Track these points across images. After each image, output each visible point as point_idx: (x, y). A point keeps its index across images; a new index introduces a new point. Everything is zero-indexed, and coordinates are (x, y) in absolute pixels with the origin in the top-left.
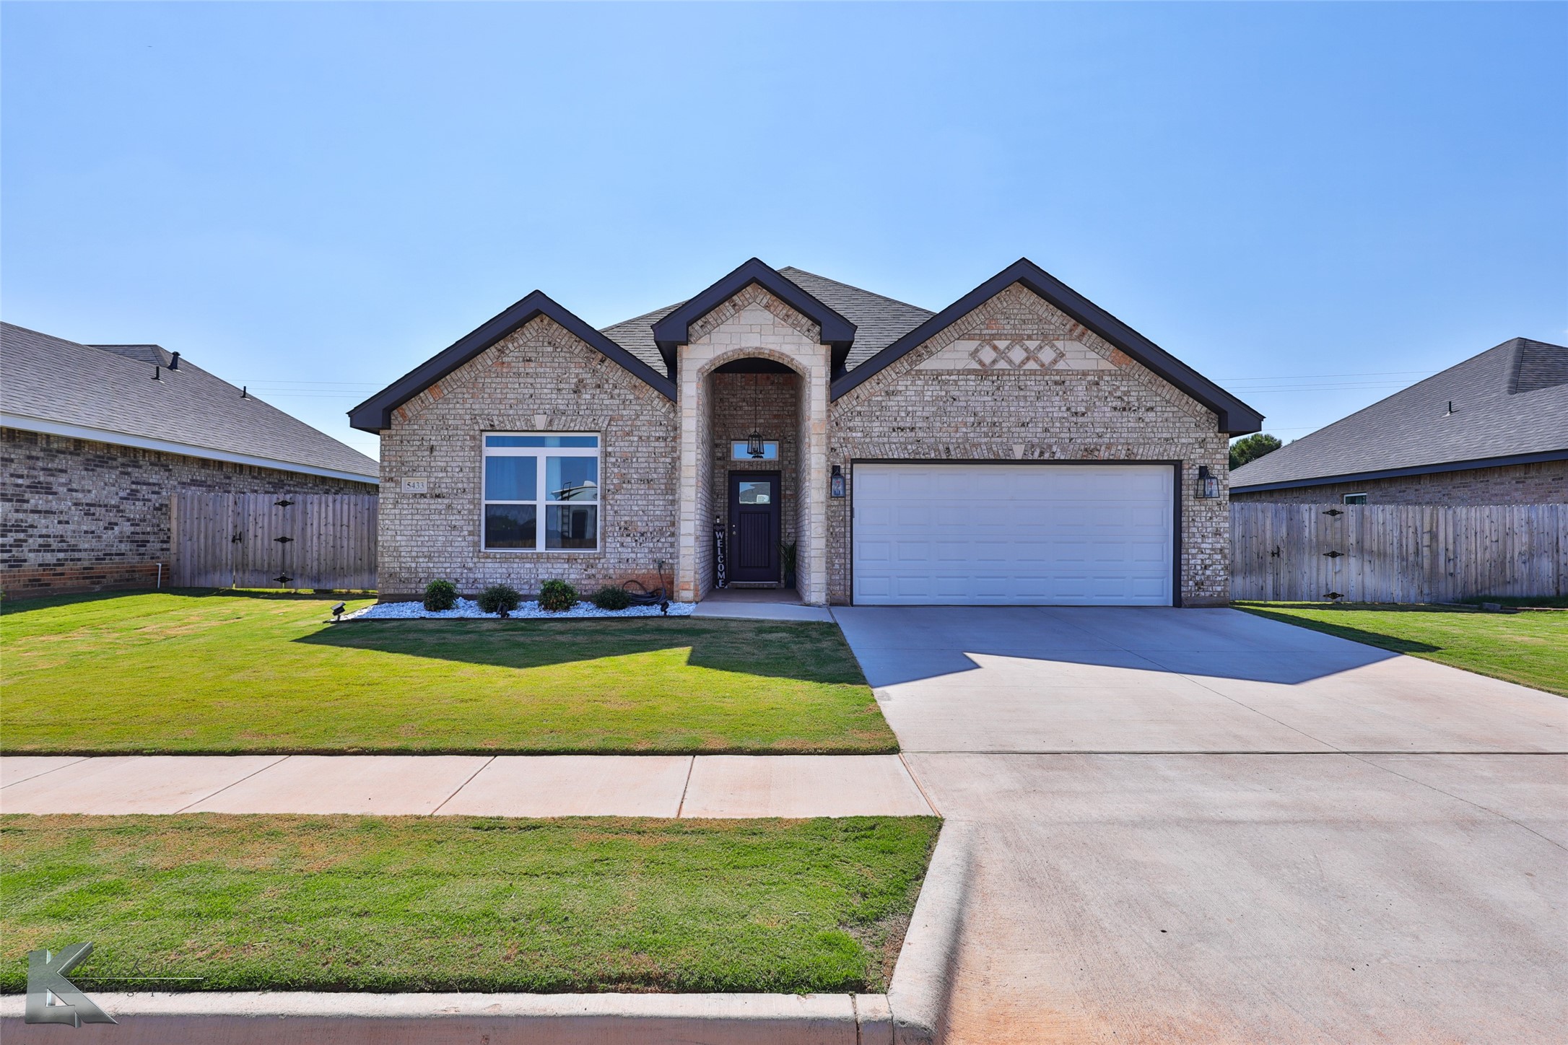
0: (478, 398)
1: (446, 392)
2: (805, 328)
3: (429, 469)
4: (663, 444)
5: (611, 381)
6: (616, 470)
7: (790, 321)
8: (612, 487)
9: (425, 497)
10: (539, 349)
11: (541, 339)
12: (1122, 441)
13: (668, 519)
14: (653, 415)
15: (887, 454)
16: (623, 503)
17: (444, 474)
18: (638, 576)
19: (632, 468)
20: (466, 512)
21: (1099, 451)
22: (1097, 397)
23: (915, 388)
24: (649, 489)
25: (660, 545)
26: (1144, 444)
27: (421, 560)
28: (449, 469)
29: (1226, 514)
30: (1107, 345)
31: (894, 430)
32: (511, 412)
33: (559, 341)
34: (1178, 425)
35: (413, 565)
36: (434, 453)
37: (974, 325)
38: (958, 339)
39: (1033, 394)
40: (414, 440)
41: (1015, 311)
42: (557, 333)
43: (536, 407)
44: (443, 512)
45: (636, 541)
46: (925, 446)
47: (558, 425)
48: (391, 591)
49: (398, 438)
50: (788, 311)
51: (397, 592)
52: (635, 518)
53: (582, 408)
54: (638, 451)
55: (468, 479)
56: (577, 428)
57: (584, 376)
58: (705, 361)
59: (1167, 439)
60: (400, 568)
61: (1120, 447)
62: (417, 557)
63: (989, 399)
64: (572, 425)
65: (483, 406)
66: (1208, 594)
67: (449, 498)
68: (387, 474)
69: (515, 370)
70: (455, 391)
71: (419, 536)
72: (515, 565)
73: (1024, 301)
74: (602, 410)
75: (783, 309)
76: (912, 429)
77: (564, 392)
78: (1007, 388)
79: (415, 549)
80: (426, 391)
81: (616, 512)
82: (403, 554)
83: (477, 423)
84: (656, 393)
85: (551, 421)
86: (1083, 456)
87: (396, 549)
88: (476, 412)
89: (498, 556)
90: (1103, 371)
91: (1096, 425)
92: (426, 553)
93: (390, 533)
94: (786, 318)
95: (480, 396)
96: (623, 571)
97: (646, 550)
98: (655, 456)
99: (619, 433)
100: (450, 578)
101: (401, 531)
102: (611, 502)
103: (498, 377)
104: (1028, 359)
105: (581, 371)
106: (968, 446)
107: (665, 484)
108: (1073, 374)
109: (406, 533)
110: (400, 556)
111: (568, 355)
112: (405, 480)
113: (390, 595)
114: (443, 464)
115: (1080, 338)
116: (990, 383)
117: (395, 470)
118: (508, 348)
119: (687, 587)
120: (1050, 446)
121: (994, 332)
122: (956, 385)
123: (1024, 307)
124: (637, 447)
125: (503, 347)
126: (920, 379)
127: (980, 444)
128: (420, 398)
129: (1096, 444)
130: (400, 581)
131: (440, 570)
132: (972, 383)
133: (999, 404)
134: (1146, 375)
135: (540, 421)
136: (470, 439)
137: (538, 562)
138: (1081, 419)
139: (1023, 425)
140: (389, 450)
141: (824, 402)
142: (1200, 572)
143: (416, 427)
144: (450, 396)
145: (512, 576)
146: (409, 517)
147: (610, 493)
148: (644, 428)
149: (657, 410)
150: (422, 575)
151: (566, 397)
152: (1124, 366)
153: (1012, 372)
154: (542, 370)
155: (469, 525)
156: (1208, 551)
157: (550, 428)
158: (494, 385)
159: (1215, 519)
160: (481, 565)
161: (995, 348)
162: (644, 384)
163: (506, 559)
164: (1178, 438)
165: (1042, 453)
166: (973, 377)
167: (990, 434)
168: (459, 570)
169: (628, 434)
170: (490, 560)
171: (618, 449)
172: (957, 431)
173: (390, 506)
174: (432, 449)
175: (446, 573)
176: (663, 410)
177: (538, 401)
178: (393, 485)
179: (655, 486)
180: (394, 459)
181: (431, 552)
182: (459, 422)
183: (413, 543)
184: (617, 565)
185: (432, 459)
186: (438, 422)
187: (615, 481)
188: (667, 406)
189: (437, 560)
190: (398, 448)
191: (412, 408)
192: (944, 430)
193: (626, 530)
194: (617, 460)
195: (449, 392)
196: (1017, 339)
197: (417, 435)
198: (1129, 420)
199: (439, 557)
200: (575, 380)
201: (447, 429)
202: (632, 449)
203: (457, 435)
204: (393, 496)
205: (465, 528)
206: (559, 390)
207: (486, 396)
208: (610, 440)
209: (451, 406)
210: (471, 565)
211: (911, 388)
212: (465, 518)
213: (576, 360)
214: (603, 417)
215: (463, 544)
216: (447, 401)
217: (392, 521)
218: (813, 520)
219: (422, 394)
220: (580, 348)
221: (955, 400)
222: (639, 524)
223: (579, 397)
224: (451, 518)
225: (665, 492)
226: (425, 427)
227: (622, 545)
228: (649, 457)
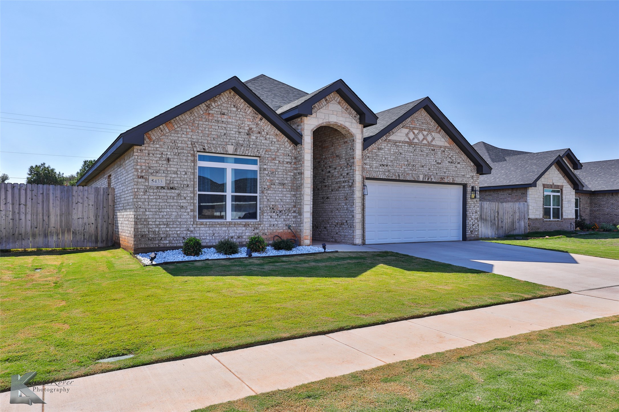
0: (195, 132)
1: (176, 126)
2: (354, 116)
3: (166, 172)
4: (290, 166)
5: (265, 131)
6: (268, 178)
7: (348, 111)
8: (266, 187)
9: (164, 189)
10: (229, 109)
11: (230, 103)
12: (451, 175)
13: (292, 204)
14: (285, 150)
15: (378, 176)
16: (271, 195)
17: (176, 176)
18: (279, 233)
19: (276, 177)
20: (189, 198)
21: (445, 179)
22: (444, 157)
23: (388, 147)
24: (283, 188)
25: (289, 217)
26: (457, 177)
27: (162, 226)
28: (179, 173)
29: (478, 205)
30: (447, 136)
31: (381, 166)
32: (214, 142)
33: (239, 105)
34: (466, 170)
35: (157, 230)
36: (170, 163)
37: (407, 122)
38: (402, 127)
39: (425, 154)
40: (156, 154)
41: (420, 118)
42: (238, 101)
43: (227, 141)
44: (175, 198)
45: (278, 215)
46: (391, 173)
47: (240, 151)
48: (143, 246)
49: (146, 152)
50: (347, 106)
51: (146, 246)
52: (277, 203)
53: (251, 143)
54: (278, 169)
55: (190, 179)
56: (249, 154)
57: (252, 126)
58: (314, 126)
59: (463, 175)
60: (148, 232)
61: (451, 178)
62: (159, 225)
63: (412, 154)
64: (247, 152)
65: (198, 137)
66: (474, 235)
67: (179, 190)
68: (139, 174)
69: (216, 119)
70: (182, 127)
71: (161, 212)
72: (217, 229)
73: (423, 114)
74: (261, 145)
75: (346, 105)
76: (387, 166)
77: (242, 134)
78: (417, 150)
79: (158, 220)
80: (164, 125)
81: (268, 200)
82: (150, 223)
83: (196, 147)
84: (287, 139)
85: (236, 149)
86: (440, 180)
87: (146, 220)
88: (194, 141)
89: (208, 224)
90: (446, 146)
91: (444, 168)
92: (165, 223)
93: (141, 210)
94: (346, 109)
95: (197, 132)
96: (271, 231)
97: (282, 220)
98: (286, 171)
99: (269, 159)
100: (180, 237)
101: (149, 209)
102: (266, 194)
103: (206, 121)
104: (424, 139)
105: (250, 123)
106: (405, 174)
107: (291, 186)
108: (437, 147)
109: (152, 210)
110: (148, 224)
111: (244, 114)
112: (151, 178)
113: (141, 248)
114: (175, 169)
115: (439, 132)
116: (412, 148)
117: (144, 171)
118: (212, 105)
119: (307, 238)
120: (431, 176)
121: (414, 126)
122: (401, 147)
123: (422, 117)
124: (278, 166)
125: (209, 104)
126: (389, 144)
127: (409, 174)
128: (160, 129)
129: (444, 176)
130: (149, 239)
131: (174, 232)
132: (406, 147)
133: (415, 157)
134: (458, 150)
135: (230, 149)
136: (191, 156)
137: (229, 227)
138: (439, 166)
139: (422, 167)
140: (141, 159)
141: (361, 151)
142: (472, 227)
143: (158, 146)
144: (178, 129)
145: (215, 235)
146: (154, 200)
147: (265, 189)
148: (281, 157)
149: (287, 148)
150: (162, 236)
151: (243, 137)
152: (452, 145)
153: (419, 144)
154: (230, 120)
155: (191, 205)
156: (474, 219)
157: (235, 153)
158: (204, 126)
159: (475, 207)
160: (198, 229)
161: (414, 133)
162: (281, 134)
163: (212, 225)
164: (466, 175)
165: (428, 179)
166: (407, 145)
167: (412, 170)
168: (185, 232)
169: (274, 159)
170: (203, 226)
171: (269, 167)
172: (401, 168)
173: (142, 193)
174: (168, 160)
175: (177, 234)
176: (290, 148)
177: (228, 138)
178: (143, 180)
179: (286, 187)
180: (144, 164)
181: (168, 222)
182: (184, 145)
183: (157, 217)
184: (269, 228)
185: (168, 166)
186: (171, 144)
187: (268, 184)
188: (292, 146)
189: (172, 226)
190: (146, 158)
191: (155, 134)
192: (397, 167)
193: (273, 209)
194: (268, 173)
195: (178, 127)
196: (421, 130)
197: (159, 151)
198: (452, 167)
199: (173, 224)
200: (248, 128)
201: (177, 149)
202: (276, 167)
203: (183, 153)
204: (143, 187)
205: (188, 207)
206: (239, 132)
207: (200, 131)
208: (265, 162)
209: (179, 135)
210: (192, 229)
211: (386, 147)
212: (188, 201)
213: (248, 117)
214: (262, 150)
215: (187, 217)
216: (177, 132)
217: (143, 202)
218: (357, 205)
219: (161, 126)
220: (250, 111)
221: (401, 154)
222: (279, 206)
223: (250, 137)
224: (180, 201)
225: (290, 190)
226: (163, 146)
227: (271, 217)
228: (283, 172)
